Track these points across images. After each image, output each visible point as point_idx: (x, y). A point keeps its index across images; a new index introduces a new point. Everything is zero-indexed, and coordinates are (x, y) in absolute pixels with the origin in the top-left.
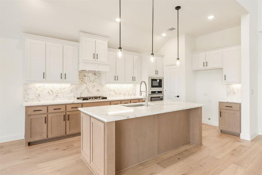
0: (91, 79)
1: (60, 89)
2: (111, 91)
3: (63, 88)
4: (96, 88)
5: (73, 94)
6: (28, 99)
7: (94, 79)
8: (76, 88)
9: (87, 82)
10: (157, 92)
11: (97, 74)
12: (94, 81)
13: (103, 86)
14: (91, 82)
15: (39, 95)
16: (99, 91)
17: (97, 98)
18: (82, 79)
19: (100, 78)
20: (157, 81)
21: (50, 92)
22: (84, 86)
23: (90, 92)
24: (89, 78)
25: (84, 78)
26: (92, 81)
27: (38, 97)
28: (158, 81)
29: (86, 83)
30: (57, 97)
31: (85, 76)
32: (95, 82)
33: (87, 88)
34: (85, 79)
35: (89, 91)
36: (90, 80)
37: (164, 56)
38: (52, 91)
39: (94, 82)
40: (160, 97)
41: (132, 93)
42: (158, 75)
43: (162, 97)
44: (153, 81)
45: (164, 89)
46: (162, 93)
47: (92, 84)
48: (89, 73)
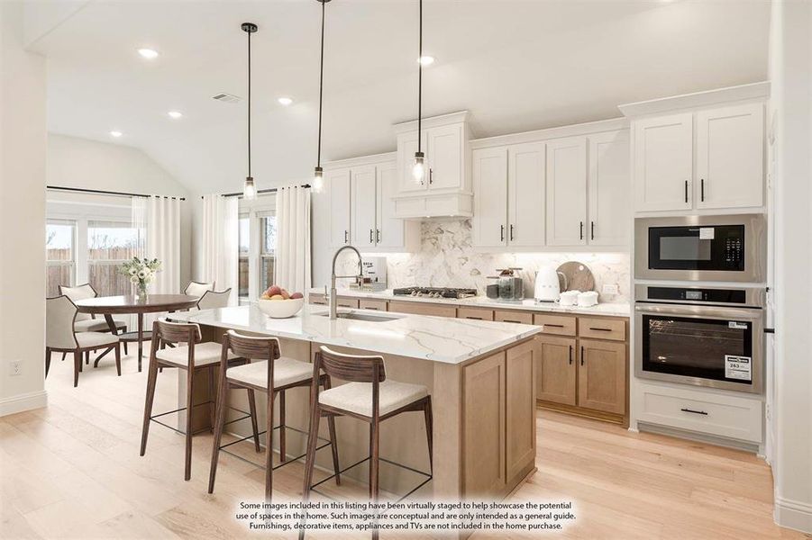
0: (455, 239)
4: (469, 266)
7: (464, 238)
8: (422, 263)
9: (446, 247)
10: (697, 295)
12: (464, 243)
13: (491, 258)
14: (457, 248)
16: (479, 273)
18: (434, 241)
20: (697, 234)
22: (439, 259)
23: (453, 274)
24: (451, 236)
25: (439, 236)
26: (460, 244)
28: (707, 234)
29: (443, 250)
31: (442, 232)
32: (469, 248)
33: (447, 264)
34: (441, 238)
35: (450, 274)
36: (453, 243)
39: (464, 248)
40: (726, 323)
41: (616, 293)
42: (706, 204)
43: (749, 324)
44: (662, 238)
45: (763, 279)
46: (750, 301)
47: (459, 254)
48: (450, 222)
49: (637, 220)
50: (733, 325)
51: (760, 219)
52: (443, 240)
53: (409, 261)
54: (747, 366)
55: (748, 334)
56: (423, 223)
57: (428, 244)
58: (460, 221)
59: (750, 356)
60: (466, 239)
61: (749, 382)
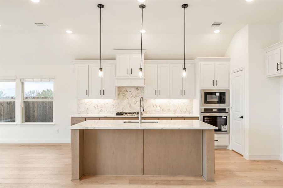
0: (133, 94)
1: (104, 104)
2: (157, 107)
3: (107, 103)
4: (138, 104)
5: (115, 109)
6: (80, 112)
7: (136, 94)
8: (118, 103)
11: (139, 89)
12: (136, 96)
14: (133, 97)
15: (88, 109)
17: (131, 114)
18: (124, 95)
19: (143, 93)
20: (216, 94)
21: (96, 106)
22: (126, 101)
23: (132, 107)
24: (131, 93)
25: (126, 93)
27: (87, 110)
28: (218, 94)
29: (128, 98)
30: (101, 111)
31: (127, 91)
32: (138, 98)
33: (129, 103)
34: (127, 94)
35: (130, 107)
36: (131, 95)
37: (230, 58)
38: (97, 105)
40: (222, 117)
41: (186, 111)
42: (218, 86)
43: (226, 117)
44: (208, 95)
45: (229, 105)
46: (227, 111)
47: (134, 99)
48: (131, 88)
49: (201, 90)
50: (223, 117)
51: (229, 91)
52: (128, 94)
53: (112, 103)
54: (226, 127)
55: (226, 119)
56: (118, 88)
57: (121, 96)
58: (134, 88)
59: (227, 124)
60: (137, 94)
61: (226, 131)
